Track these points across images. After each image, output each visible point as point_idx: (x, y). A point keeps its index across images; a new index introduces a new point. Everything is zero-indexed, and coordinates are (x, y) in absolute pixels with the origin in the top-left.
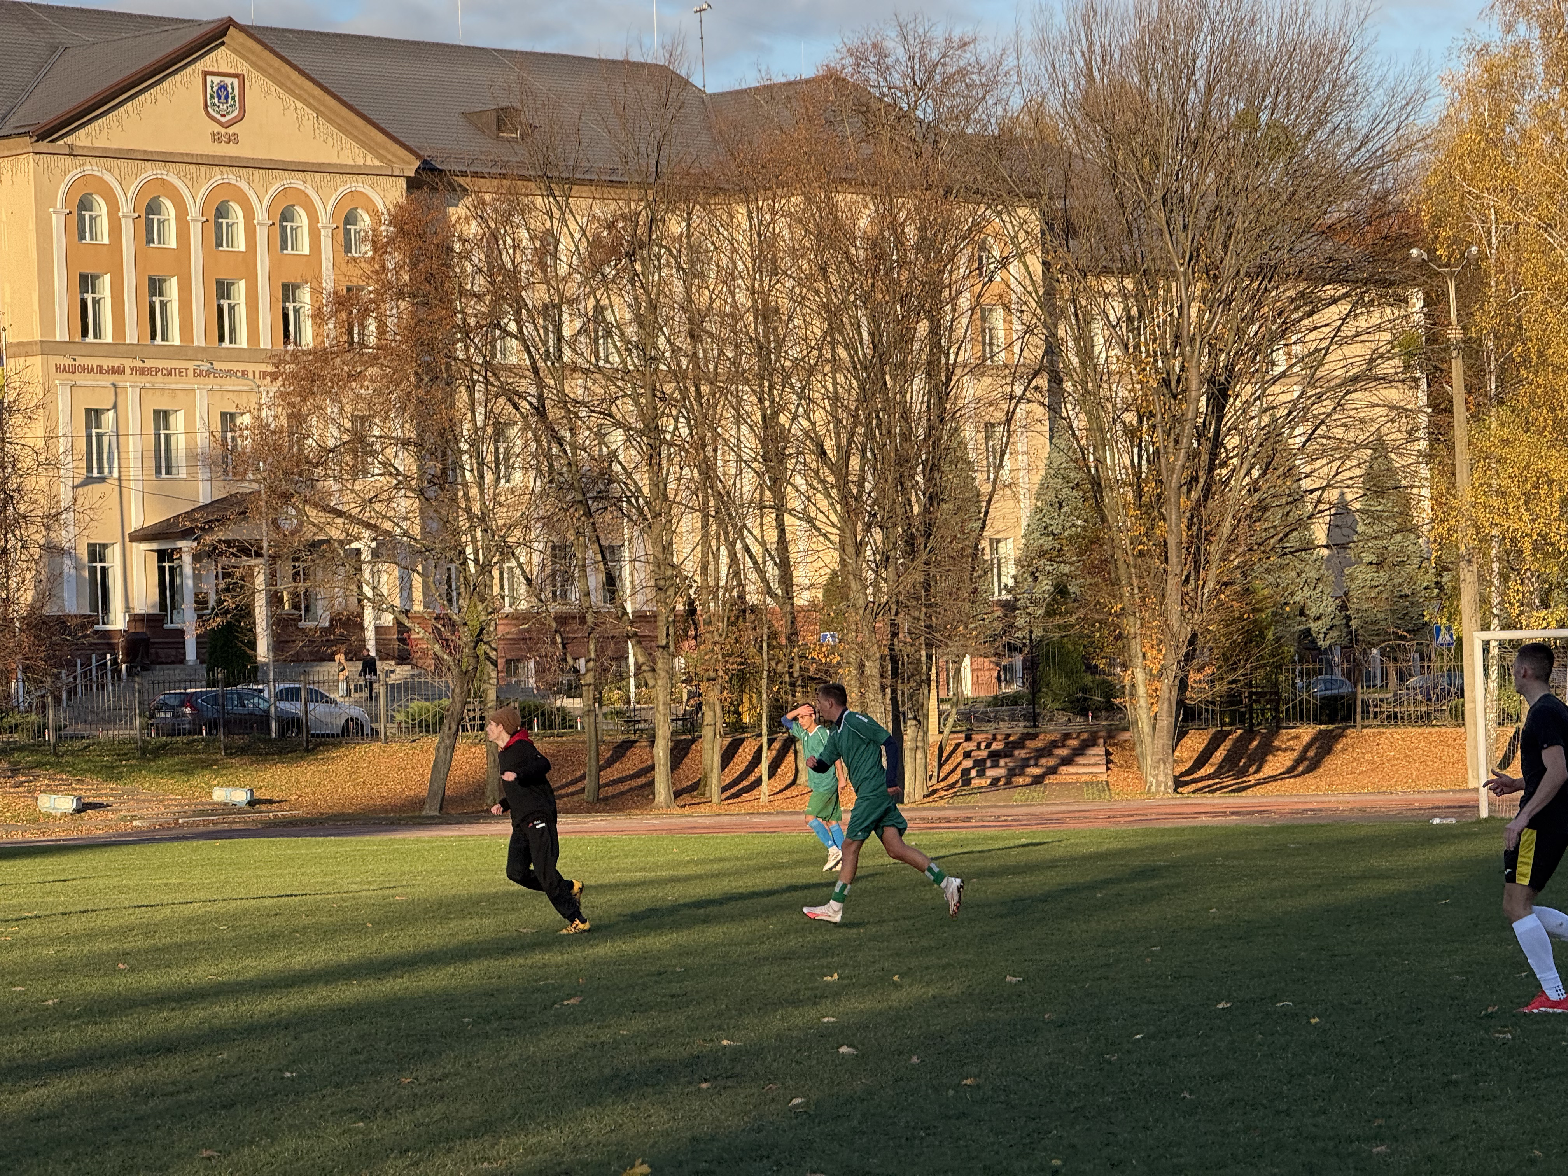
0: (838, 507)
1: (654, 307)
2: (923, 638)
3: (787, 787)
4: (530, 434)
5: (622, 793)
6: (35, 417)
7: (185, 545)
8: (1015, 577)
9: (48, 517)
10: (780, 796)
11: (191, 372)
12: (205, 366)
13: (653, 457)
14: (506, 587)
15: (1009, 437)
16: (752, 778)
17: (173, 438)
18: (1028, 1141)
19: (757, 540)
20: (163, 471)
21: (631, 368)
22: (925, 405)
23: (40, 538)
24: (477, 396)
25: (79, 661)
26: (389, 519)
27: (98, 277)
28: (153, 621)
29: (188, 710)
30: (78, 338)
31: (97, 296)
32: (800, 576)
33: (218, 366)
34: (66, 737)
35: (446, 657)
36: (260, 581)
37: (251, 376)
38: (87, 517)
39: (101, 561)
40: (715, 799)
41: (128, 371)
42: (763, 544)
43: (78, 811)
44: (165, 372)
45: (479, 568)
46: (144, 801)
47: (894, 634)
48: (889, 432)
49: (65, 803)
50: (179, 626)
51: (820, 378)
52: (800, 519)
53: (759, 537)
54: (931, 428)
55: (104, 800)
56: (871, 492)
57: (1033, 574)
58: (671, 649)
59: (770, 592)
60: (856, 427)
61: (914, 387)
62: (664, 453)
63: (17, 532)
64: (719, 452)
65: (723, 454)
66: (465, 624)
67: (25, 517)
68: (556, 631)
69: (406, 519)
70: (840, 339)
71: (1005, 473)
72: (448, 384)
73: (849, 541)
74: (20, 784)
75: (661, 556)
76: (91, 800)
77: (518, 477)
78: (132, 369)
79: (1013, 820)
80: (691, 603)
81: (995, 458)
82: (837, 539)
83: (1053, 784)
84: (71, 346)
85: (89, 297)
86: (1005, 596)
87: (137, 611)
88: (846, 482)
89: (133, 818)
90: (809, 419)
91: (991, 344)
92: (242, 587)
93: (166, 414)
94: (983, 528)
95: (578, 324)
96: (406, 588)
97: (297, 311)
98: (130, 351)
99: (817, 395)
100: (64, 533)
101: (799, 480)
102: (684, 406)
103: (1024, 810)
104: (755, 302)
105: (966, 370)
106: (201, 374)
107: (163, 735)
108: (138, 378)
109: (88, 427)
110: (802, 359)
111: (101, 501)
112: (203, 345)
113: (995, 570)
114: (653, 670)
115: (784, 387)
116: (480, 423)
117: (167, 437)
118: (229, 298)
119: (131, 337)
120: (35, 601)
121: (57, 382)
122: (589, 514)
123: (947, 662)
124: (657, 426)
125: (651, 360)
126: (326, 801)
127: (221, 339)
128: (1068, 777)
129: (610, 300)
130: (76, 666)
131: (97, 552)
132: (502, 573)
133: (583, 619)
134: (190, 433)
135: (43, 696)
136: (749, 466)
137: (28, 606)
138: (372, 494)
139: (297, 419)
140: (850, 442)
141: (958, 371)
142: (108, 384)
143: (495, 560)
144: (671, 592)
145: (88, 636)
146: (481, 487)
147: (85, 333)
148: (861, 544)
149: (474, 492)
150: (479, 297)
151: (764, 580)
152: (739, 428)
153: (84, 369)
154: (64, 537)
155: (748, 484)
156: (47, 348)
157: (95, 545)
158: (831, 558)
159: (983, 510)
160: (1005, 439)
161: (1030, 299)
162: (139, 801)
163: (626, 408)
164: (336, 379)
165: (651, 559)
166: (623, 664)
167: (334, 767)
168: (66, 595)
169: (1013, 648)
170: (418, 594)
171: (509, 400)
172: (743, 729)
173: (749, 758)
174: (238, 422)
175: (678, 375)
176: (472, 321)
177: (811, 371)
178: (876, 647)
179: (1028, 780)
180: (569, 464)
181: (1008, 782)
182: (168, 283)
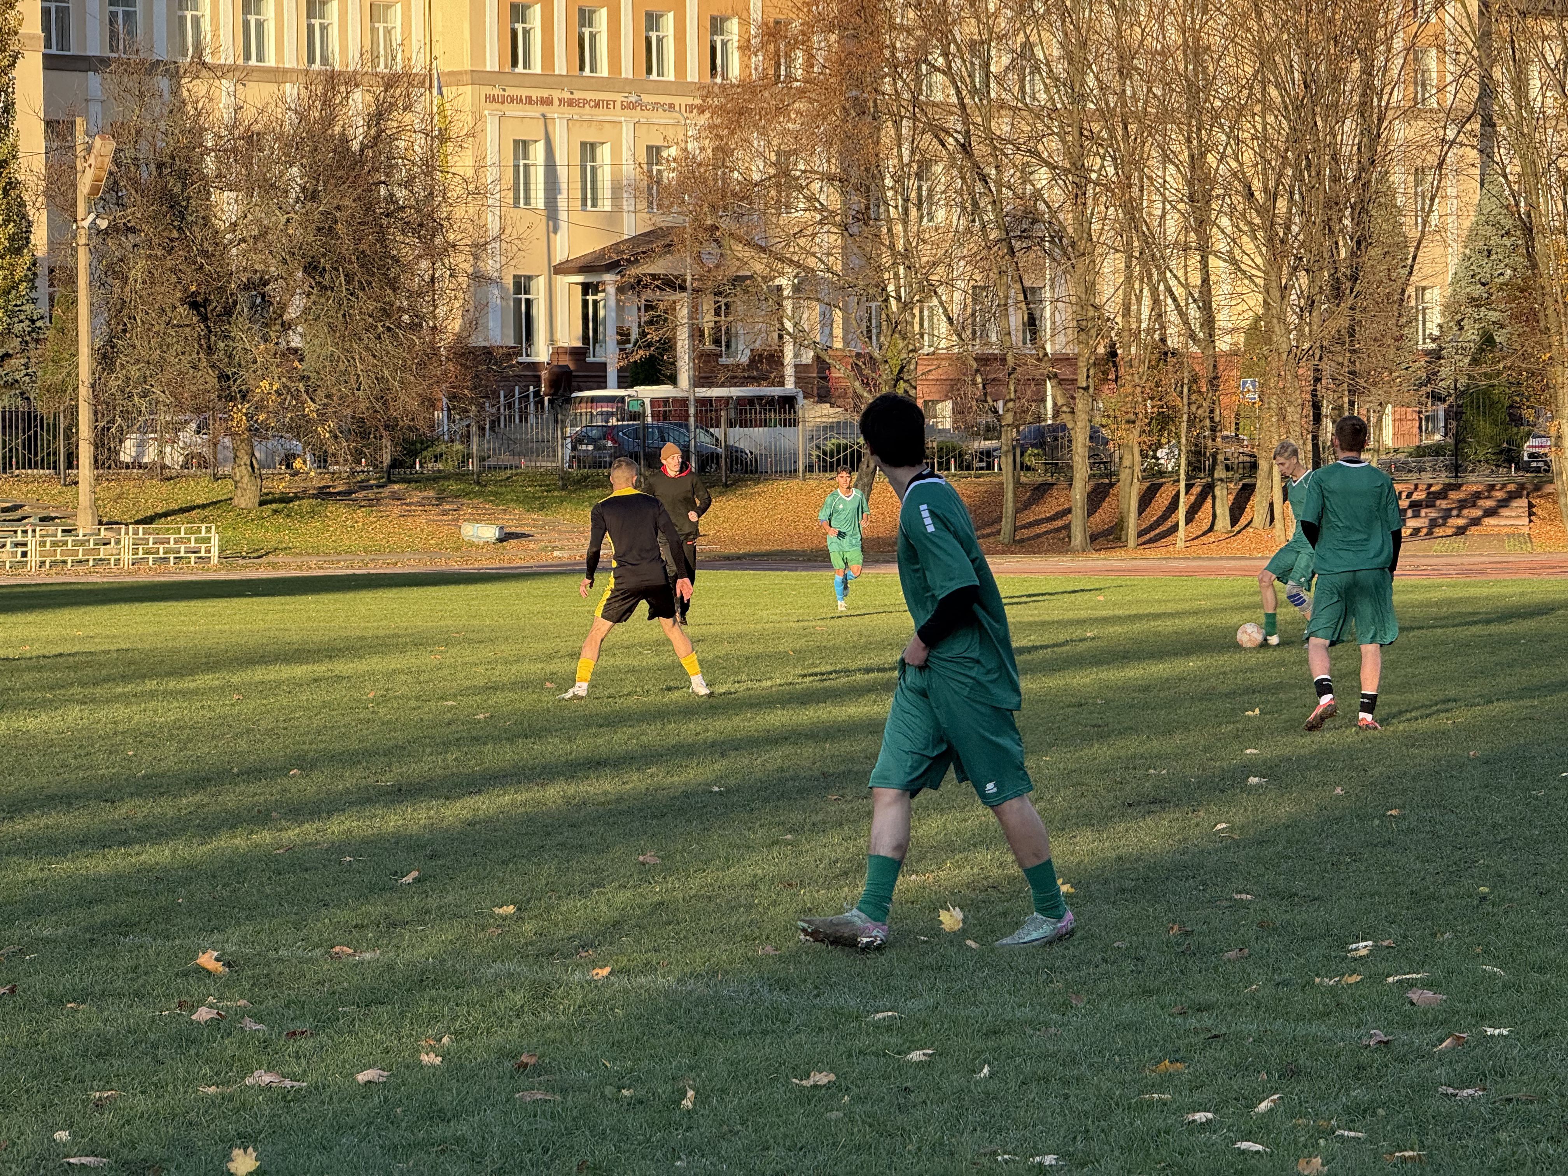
0: (1264, 249)
1: (1084, 44)
2: (1345, 385)
3: (1203, 534)
4: (955, 172)
5: (1039, 536)
6: (465, 145)
7: (609, 279)
8: (1440, 326)
9: (476, 246)
10: (1196, 542)
11: (618, 105)
12: (633, 99)
13: (1078, 195)
14: (926, 324)
15: (1440, 182)
16: (1169, 524)
17: (599, 171)
18: (1454, 868)
19: (1180, 282)
20: (589, 202)
21: (1059, 106)
22: (1355, 148)
23: (467, 267)
24: (903, 131)
25: (502, 393)
26: (814, 254)
27: (529, 7)
28: (577, 354)
29: (610, 444)
30: (508, 68)
31: (528, 26)
32: (1222, 319)
33: (646, 98)
34: (490, 468)
35: (865, 394)
36: (683, 313)
37: (677, 108)
38: (514, 247)
39: (525, 293)
40: (1132, 542)
41: (556, 102)
42: (1186, 286)
43: (501, 540)
44: (592, 104)
45: (901, 305)
46: (565, 532)
47: (1317, 380)
48: (1318, 174)
49: (488, 532)
50: (602, 360)
51: (1249, 118)
52: (1225, 261)
53: (1182, 280)
54: (1362, 169)
55: (526, 530)
56: (1298, 234)
57: (1459, 323)
58: (1091, 390)
59: (1192, 336)
60: (1284, 168)
61: (1345, 129)
62: (1090, 193)
63: (446, 261)
64: (1145, 193)
65: (1149, 194)
66: (886, 362)
67: (454, 246)
68: (977, 371)
69: (830, 254)
70: (1272, 78)
71: (1434, 219)
72: (874, 119)
73: (1274, 284)
74: (445, 513)
75: (1083, 296)
76: (513, 530)
77: (941, 214)
78: (560, 100)
79: (1433, 570)
80: (1113, 345)
81: (1423, 204)
82: (1261, 282)
83: (1473, 535)
84: (501, 76)
85: (519, 27)
86: (1432, 346)
87: (560, 344)
88: (1272, 224)
89: (554, 548)
90: (1237, 160)
91: (1424, 85)
92: (666, 320)
93: (593, 146)
94: (1411, 273)
95: (1006, 60)
96: (827, 322)
97: (724, 44)
98: (558, 82)
99: (1246, 135)
100: (490, 262)
101: (1225, 221)
102: (1111, 145)
103: (1444, 560)
104: (1185, 40)
105: (1399, 113)
106: (628, 107)
107: (585, 467)
108: (566, 109)
109: (516, 158)
110: (1233, 99)
111: (529, 231)
112: (631, 77)
113: (1420, 317)
114: (1072, 412)
115: (1212, 126)
116: (906, 159)
117: (594, 170)
118: (657, 30)
119: (560, 68)
120: (462, 330)
121: (486, 112)
122: (1012, 252)
123: (1368, 411)
124: (1083, 165)
125: (1079, 97)
126: (743, 536)
127: (649, 71)
128: (1489, 529)
129: (1040, 36)
130: (499, 397)
131: (522, 285)
132: (921, 312)
133: (1004, 360)
134: (616, 164)
135: (468, 426)
136: (1174, 207)
137: (455, 335)
138: (797, 230)
139: (723, 152)
140: (1278, 183)
141: (1390, 114)
142: (538, 115)
143: (917, 298)
144: (1093, 332)
145: (513, 366)
146: (905, 223)
147: (514, 63)
148: (1286, 288)
149: (899, 228)
150: (909, 31)
151: (1186, 323)
152: (1165, 168)
153: (513, 100)
154: (490, 266)
155: (1173, 225)
156: (477, 77)
157: (520, 277)
158: (1255, 302)
159: (1410, 256)
160: (1436, 183)
161: (1467, 39)
162: (560, 532)
163: (1052, 146)
164: (763, 113)
165: (1074, 299)
166: (1041, 406)
167: (752, 503)
168: (491, 324)
169: (1437, 397)
170: (838, 331)
171: (936, 136)
172: (1161, 473)
173: (1167, 503)
174: (665, 154)
175: (1105, 114)
176: (900, 55)
177: (1240, 112)
178: (1298, 392)
179: (1450, 531)
180: (994, 202)
181: (1429, 533)
182: (597, 14)
